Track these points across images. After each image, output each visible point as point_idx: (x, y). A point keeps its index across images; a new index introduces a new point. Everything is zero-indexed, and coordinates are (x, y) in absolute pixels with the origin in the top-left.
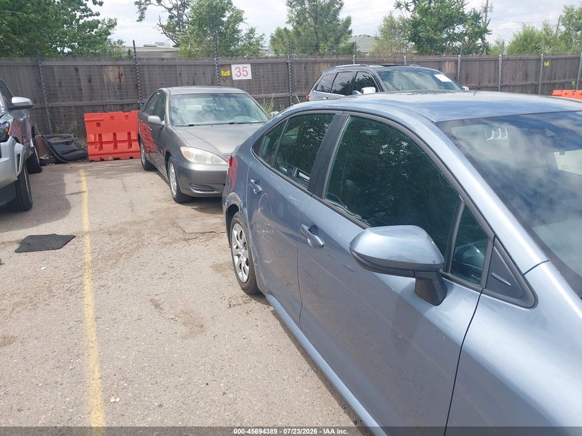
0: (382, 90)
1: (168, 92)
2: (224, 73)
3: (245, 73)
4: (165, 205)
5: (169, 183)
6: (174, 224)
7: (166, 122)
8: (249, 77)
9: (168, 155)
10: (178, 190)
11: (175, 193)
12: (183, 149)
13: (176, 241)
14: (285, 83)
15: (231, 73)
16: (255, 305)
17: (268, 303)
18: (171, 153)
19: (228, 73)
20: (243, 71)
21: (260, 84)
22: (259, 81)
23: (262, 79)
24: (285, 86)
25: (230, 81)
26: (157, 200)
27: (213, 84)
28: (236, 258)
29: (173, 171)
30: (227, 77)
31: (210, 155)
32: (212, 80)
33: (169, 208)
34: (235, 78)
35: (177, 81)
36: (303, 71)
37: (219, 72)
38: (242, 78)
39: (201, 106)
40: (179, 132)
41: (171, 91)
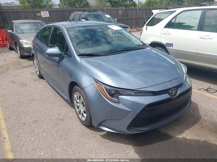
0: (88, 20)
1: (14, 22)
2: (38, 15)
3: (46, 15)
4: (17, 59)
5: (17, 53)
6: (19, 64)
7: (14, 32)
8: (48, 16)
9: (16, 43)
10: (20, 54)
11: (20, 56)
12: (20, 41)
13: (20, 68)
14: (62, 18)
15: (41, 15)
16: (42, 80)
17: (45, 79)
18: (17, 42)
19: (40, 15)
20: (46, 14)
21: (53, 18)
22: (52, 17)
23: (53, 17)
24: (62, 19)
25: (40, 18)
26: (14, 58)
27: (34, 19)
28: (36, 69)
29: (18, 48)
30: (39, 16)
31: (30, 42)
32: (34, 17)
33: (18, 60)
34: (43, 16)
35: (20, 18)
36: (68, 14)
37: (36, 14)
38: (45, 16)
39: (28, 27)
40: (19, 35)
41: (16, 22)
